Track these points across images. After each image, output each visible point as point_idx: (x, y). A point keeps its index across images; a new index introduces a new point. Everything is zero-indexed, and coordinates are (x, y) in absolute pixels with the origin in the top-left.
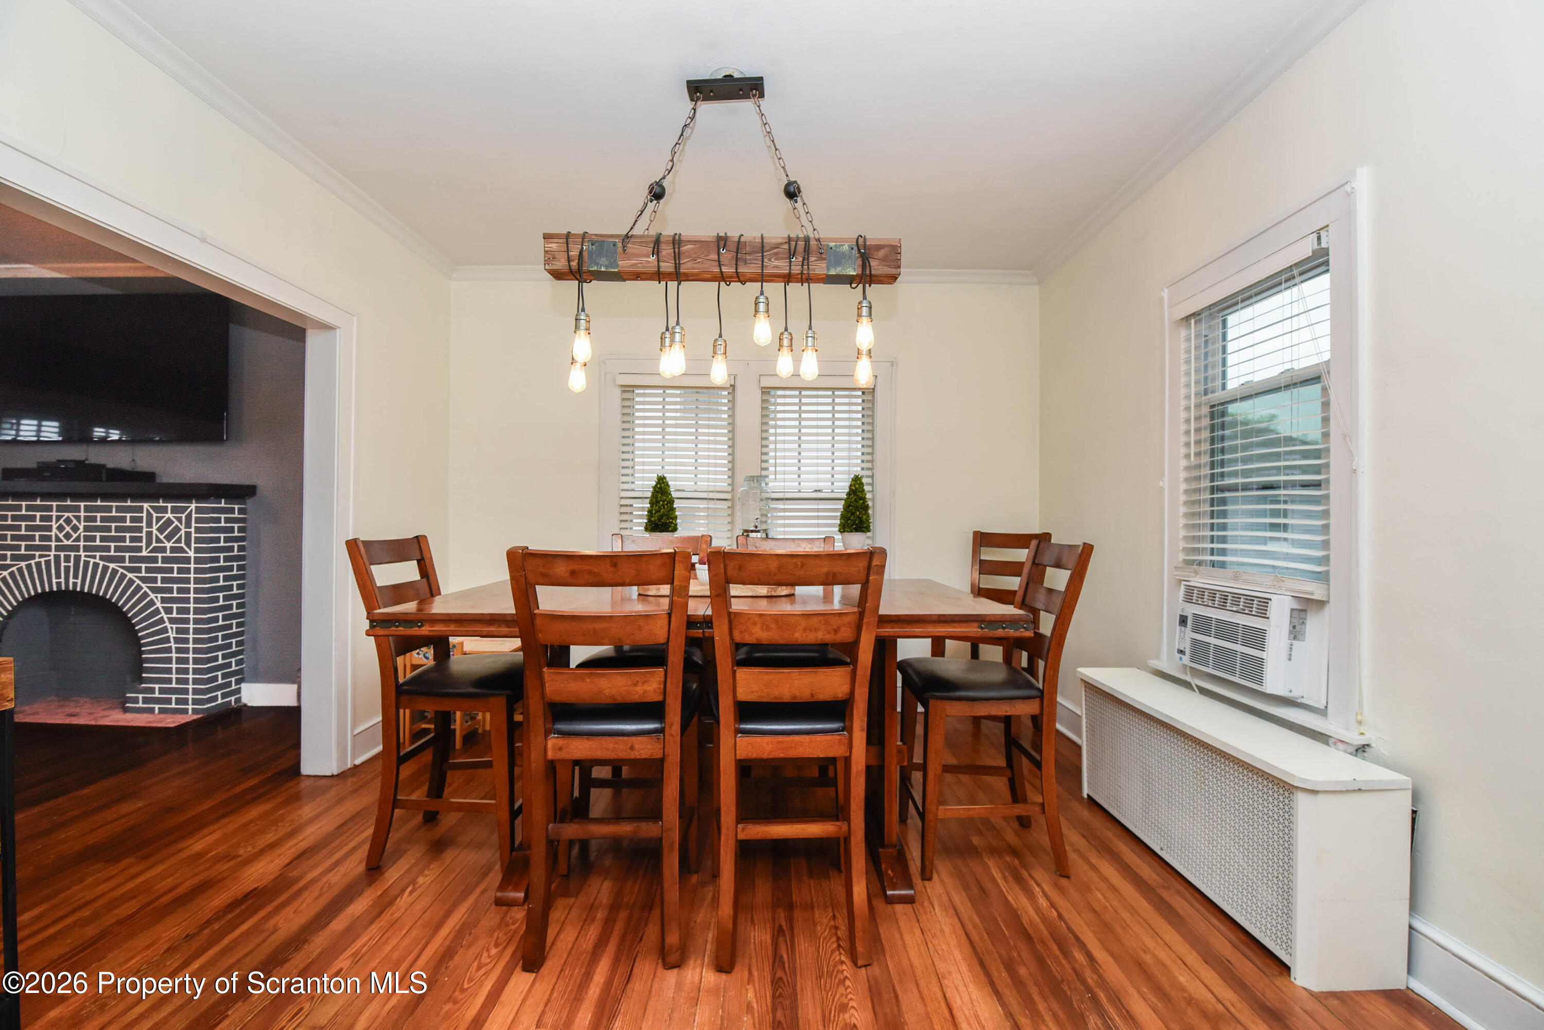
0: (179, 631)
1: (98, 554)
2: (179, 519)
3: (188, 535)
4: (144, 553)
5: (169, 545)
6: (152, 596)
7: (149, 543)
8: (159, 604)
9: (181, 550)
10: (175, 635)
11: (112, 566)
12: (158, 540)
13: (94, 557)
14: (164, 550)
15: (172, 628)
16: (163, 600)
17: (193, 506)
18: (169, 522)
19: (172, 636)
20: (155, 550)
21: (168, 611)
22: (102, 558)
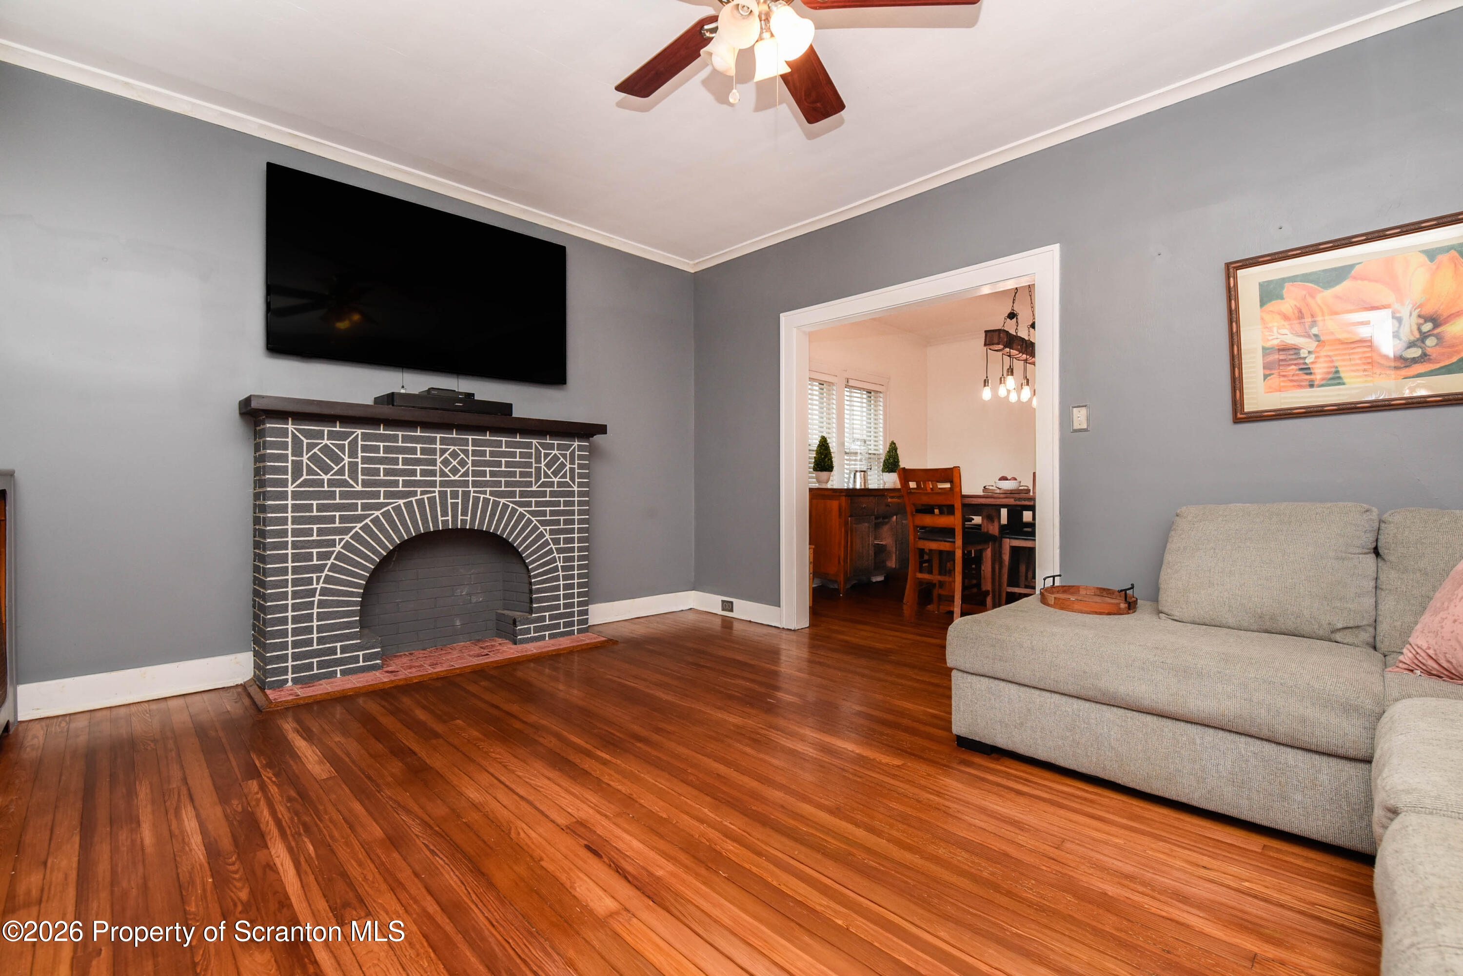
0: (566, 559)
1: (488, 489)
2: (564, 456)
3: (572, 470)
4: (534, 488)
5: (556, 480)
6: (542, 529)
7: (538, 478)
8: (547, 536)
9: (567, 485)
10: (562, 564)
11: (503, 501)
12: (547, 476)
13: (485, 493)
14: (551, 484)
15: (559, 558)
16: (552, 532)
17: (576, 444)
18: (556, 458)
19: (559, 565)
20: (544, 485)
21: (556, 541)
22: (492, 493)
